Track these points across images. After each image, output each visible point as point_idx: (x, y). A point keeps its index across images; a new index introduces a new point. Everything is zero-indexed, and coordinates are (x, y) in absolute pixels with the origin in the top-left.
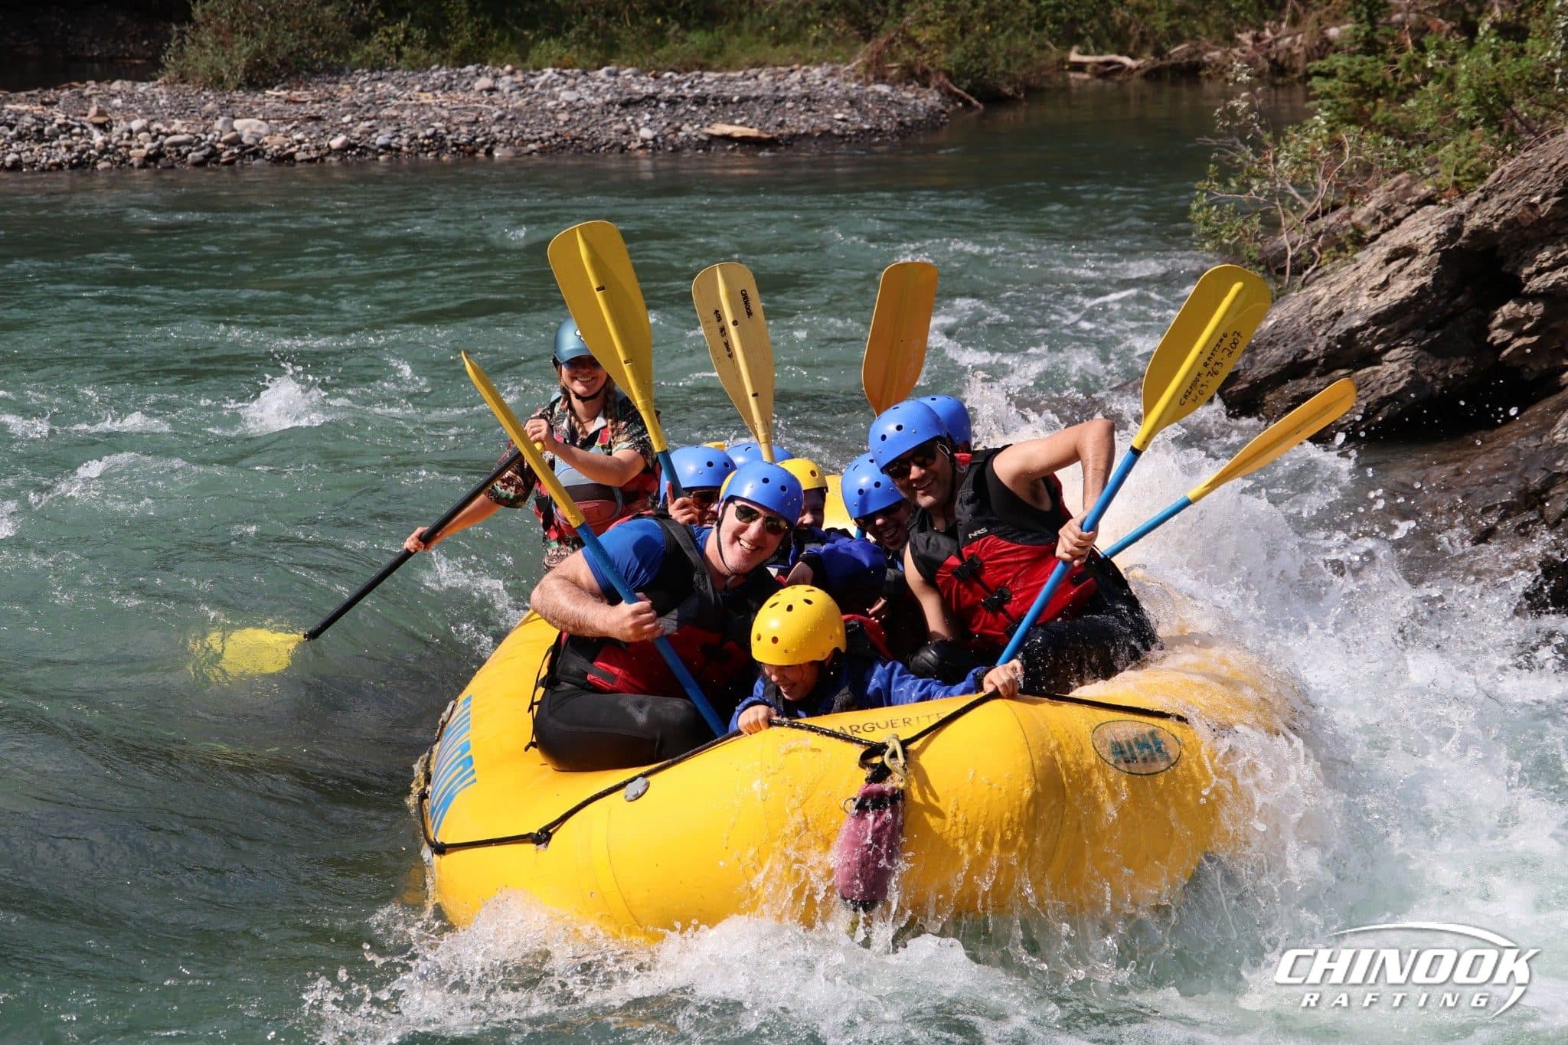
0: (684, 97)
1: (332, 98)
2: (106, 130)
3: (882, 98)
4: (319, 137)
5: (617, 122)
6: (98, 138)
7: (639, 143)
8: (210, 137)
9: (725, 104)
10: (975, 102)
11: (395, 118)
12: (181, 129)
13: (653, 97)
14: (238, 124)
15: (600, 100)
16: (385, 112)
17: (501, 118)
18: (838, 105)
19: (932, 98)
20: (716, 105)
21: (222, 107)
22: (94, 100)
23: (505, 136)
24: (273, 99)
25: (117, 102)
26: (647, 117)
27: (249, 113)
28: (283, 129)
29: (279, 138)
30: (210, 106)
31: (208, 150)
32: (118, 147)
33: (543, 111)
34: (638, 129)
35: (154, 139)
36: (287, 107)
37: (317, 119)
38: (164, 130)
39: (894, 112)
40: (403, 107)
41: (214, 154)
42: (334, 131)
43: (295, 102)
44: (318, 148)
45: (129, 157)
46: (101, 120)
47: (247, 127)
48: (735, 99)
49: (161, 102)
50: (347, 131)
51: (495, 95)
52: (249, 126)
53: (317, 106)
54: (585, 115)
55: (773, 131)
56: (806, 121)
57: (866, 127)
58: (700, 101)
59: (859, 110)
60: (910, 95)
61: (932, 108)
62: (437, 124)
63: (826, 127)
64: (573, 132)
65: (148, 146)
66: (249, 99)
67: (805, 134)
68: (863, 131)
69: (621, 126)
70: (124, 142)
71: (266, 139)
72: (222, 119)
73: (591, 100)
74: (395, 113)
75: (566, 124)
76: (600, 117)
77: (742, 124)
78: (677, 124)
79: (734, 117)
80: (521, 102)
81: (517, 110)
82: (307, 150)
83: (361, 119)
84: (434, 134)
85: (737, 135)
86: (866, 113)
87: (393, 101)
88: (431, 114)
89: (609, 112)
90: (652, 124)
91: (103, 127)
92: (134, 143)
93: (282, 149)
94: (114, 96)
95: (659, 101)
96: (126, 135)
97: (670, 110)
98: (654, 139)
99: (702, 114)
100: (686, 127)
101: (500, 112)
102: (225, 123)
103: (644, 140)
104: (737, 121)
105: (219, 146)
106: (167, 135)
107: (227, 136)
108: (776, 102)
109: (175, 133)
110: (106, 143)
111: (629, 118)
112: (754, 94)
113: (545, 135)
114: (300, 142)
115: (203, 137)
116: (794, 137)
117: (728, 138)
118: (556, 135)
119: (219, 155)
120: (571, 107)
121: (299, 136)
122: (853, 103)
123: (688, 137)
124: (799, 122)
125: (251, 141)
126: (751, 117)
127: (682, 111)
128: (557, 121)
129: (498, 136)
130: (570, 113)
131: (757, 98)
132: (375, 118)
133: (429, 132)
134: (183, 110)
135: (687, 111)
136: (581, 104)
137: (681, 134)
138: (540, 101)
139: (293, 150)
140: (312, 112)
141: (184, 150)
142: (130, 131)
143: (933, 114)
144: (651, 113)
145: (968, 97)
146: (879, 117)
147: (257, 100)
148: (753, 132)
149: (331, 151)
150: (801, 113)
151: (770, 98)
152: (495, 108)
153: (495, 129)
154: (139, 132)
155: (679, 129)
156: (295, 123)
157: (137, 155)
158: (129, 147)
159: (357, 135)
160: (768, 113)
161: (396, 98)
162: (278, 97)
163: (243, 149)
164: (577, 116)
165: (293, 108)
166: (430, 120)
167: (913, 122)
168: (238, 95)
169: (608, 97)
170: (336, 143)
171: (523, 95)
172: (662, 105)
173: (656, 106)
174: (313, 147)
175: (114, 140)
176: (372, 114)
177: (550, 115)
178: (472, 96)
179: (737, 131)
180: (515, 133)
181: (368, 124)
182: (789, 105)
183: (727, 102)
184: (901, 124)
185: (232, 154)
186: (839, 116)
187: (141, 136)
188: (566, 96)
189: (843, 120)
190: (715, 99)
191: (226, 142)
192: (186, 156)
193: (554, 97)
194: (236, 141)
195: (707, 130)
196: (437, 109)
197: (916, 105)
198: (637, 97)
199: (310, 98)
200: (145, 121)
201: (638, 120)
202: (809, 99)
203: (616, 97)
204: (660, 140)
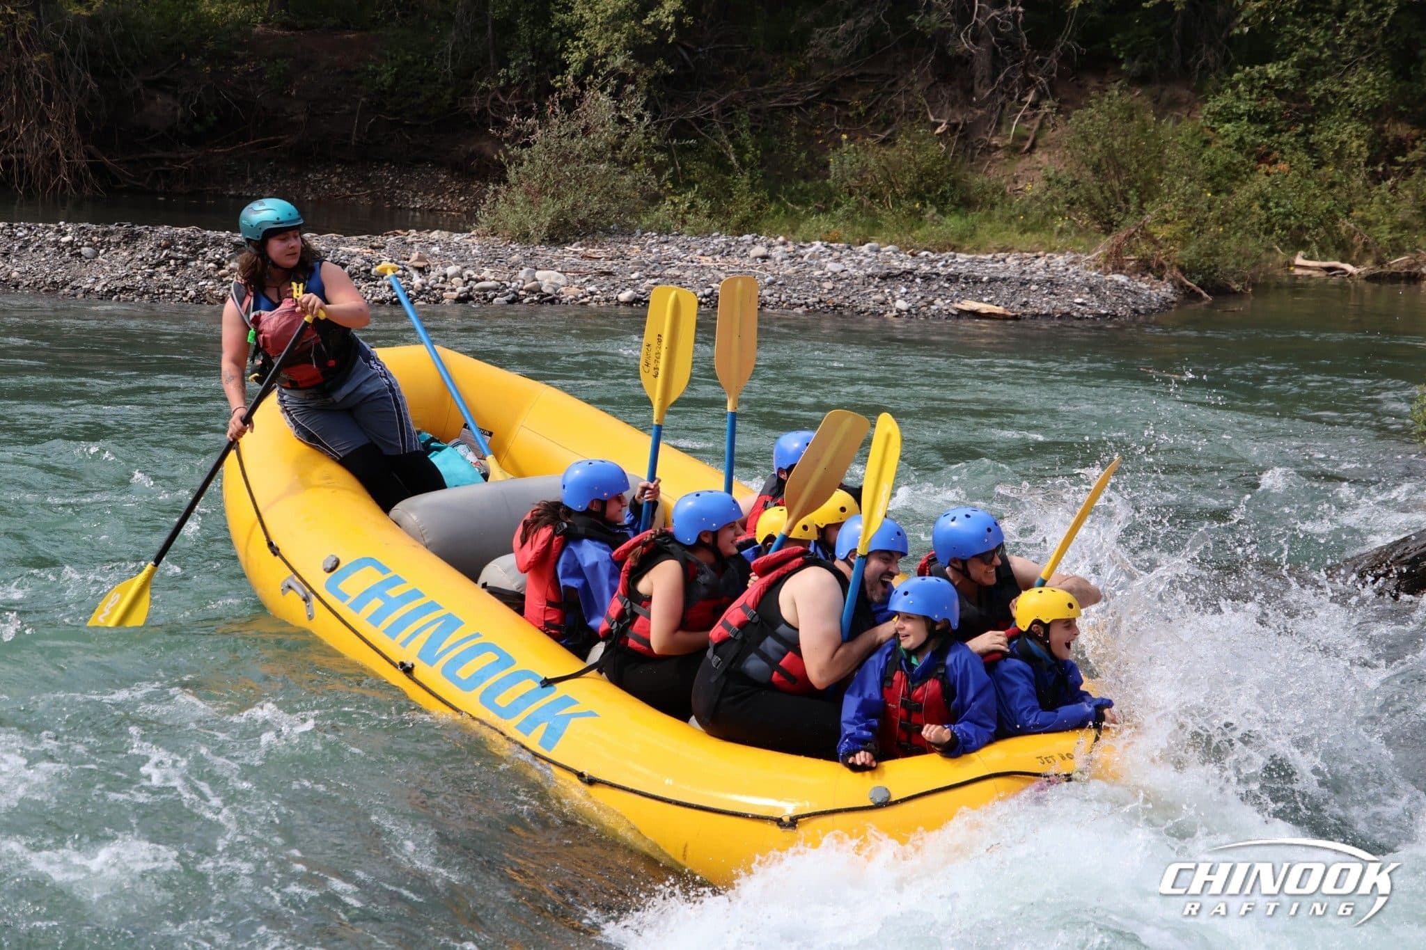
0: (938, 275)
1: (623, 256)
2: (424, 273)
3: (1119, 287)
4: (610, 290)
5: (876, 293)
6: (417, 281)
7: (895, 313)
8: (514, 284)
9: (975, 283)
10: (1205, 295)
11: (678, 277)
12: (490, 277)
13: (910, 272)
14: (539, 274)
15: (862, 272)
16: (670, 272)
17: (771, 283)
18: (1079, 290)
19: (1165, 290)
20: (967, 283)
21: (526, 258)
22: (416, 246)
23: (774, 299)
24: (571, 254)
25: (436, 249)
26: (904, 290)
27: (550, 266)
28: (577, 281)
29: (574, 289)
30: (516, 257)
31: (511, 296)
32: (434, 289)
33: (811, 279)
34: (894, 301)
35: (466, 283)
36: (583, 262)
37: (609, 274)
38: (475, 276)
39: (1129, 300)
40: (686, 268)
41: (516, 300)
42: (623, 286)
43: (590, 258)
44: (607, 300)
45: (443, 299)
46: (421, 264)
47: (548, 279)
48: (985, 279)
49: (474, 251)
50: (634, 287)
51: (768, 262)
52: (549, 277)
53: (609, 263)
54: (848, 285)
55: (1018, 310)
56: (1048, 303)
57: (1104, 312)
58: (952, 279)
59: (1098, 296)
60: (1145, 286)
61: (1165, 298)
62: (714, 285)
63: (1067, 309)
64: (835, 300)
65: (460, 289)
66: (550, 253)
67: (1046, 315)
68: (1101, 315)
69: (879, 297)
70: (439, 285)
71: (563, 289)
72: (525, 269)
73: (852, 271)
74: (678, 273)
75: (830, 291)
76: (861, 287)
77: (990, 302)
78: (931, 298)
79: (983, 295)
80: (791, 270)
81: (787, 277)
82: (598, 301)
83: (648, 276)
84: (712, 293)
85: (984, 311)
86: (1104, 299)
87: (677, 262)
88: (709, 276)
89: (870, 284)
90: (908, 297)
91: (421, 270)
92: (448, 287)
93: (576, 299)
94: (433, 244)
95: (915, 277)
96: (441, 279)
97: (925, 285)
98: (908, 311)
99: (954, 290)
100: (938, 301)
101: (772, 278)
102: (528, 272)
103: (899, 311)
104: (985, 299)
105: (521, 293)
106: (477, 281)
107: (528, 285)
108: (1022, 284)
109: (483, 280)
110: (423, 285)
111: (887, 291)
112: (1002, 276)
113: (810, 300)
114: (592, 293)
115: (508, 284)
116: (1035, 316)
117: (975, 314)
118: (820, 301)
119: (521, 301)
120: (836, 278)
121: (592, 288)
122: (1092, 289)
123: (940, 311)
124: (1042, 303)
125: (549, 290)
126: (997, 296)
127: (935, 287)
128: (822, 288)
129: (769, 298)
130: (835, 282)
131: (1004, 279)
132: (660, 276)
133: (707, 291)
134: (493, 259)
135: (940, 287)
136: (844, 275)
137: (933, 307)
138: (808, 269)
139: (585, 300)
140: (605, 269)
141: (490, 295)
142: (445, 276)
143: (1166, 305)
144: (907, 287)
145: (1199, 290)
146: (1115, 304)
147: (556, 254)
148: (1000, 310)
149: (618, 303)
150: (1044, 296)
151: (1017, 280)
152: (766, 274)
153: (766, 292)
154: (452, 277)
155: (932, 303)
156: (589, 277)
157: (449, 296)
158: (443, 289)
159: (643, 290)
160: (1013, 293)
161: (680, 260)
162: (575, 253)
163: (542, 297)
164: (840, 286)
165: (588, 263)
166: (709, 281)
167: (1146, 310)
168: (540, 249)
169: (870, 271)
170: (624, 297)
171: (793, 264)
172: (918, 280)
173: (912, 281)
174: (603, 299)
175: (430, 283)
176: (657, 273)
177: (816, 283)
178: (747, 261)
179: (984, 308)
180: (783, 298)
181: (653, 281)
182: (1034, 287)
183: (977, 281)
184: (1136, 311)
185: (532, 301)
186: (1079, 300)
187: (454, 280)
188: (832, 267)
189: (1082, 304)
190: (966, 278)
191: (527, 290)
192: (491, 300)
193: (820, 267)
194: (536, 290)
195: (956, 305)
196: (715, 272)
197: (1150, 295)
198: (896, 272)
199: (603, 255)
200: (459, 268)
201: (895, 293)
202: (1052, 284)
203: (877, 270)
204: (913, 311)
